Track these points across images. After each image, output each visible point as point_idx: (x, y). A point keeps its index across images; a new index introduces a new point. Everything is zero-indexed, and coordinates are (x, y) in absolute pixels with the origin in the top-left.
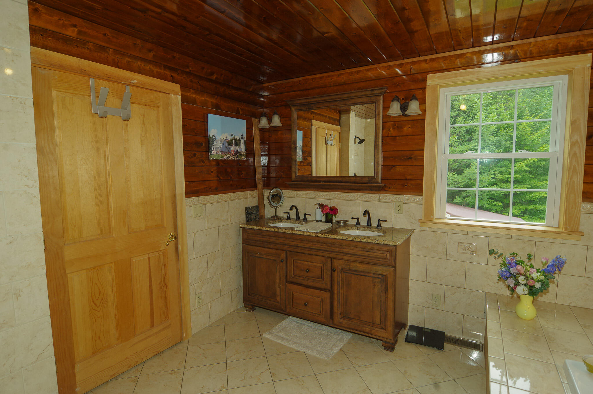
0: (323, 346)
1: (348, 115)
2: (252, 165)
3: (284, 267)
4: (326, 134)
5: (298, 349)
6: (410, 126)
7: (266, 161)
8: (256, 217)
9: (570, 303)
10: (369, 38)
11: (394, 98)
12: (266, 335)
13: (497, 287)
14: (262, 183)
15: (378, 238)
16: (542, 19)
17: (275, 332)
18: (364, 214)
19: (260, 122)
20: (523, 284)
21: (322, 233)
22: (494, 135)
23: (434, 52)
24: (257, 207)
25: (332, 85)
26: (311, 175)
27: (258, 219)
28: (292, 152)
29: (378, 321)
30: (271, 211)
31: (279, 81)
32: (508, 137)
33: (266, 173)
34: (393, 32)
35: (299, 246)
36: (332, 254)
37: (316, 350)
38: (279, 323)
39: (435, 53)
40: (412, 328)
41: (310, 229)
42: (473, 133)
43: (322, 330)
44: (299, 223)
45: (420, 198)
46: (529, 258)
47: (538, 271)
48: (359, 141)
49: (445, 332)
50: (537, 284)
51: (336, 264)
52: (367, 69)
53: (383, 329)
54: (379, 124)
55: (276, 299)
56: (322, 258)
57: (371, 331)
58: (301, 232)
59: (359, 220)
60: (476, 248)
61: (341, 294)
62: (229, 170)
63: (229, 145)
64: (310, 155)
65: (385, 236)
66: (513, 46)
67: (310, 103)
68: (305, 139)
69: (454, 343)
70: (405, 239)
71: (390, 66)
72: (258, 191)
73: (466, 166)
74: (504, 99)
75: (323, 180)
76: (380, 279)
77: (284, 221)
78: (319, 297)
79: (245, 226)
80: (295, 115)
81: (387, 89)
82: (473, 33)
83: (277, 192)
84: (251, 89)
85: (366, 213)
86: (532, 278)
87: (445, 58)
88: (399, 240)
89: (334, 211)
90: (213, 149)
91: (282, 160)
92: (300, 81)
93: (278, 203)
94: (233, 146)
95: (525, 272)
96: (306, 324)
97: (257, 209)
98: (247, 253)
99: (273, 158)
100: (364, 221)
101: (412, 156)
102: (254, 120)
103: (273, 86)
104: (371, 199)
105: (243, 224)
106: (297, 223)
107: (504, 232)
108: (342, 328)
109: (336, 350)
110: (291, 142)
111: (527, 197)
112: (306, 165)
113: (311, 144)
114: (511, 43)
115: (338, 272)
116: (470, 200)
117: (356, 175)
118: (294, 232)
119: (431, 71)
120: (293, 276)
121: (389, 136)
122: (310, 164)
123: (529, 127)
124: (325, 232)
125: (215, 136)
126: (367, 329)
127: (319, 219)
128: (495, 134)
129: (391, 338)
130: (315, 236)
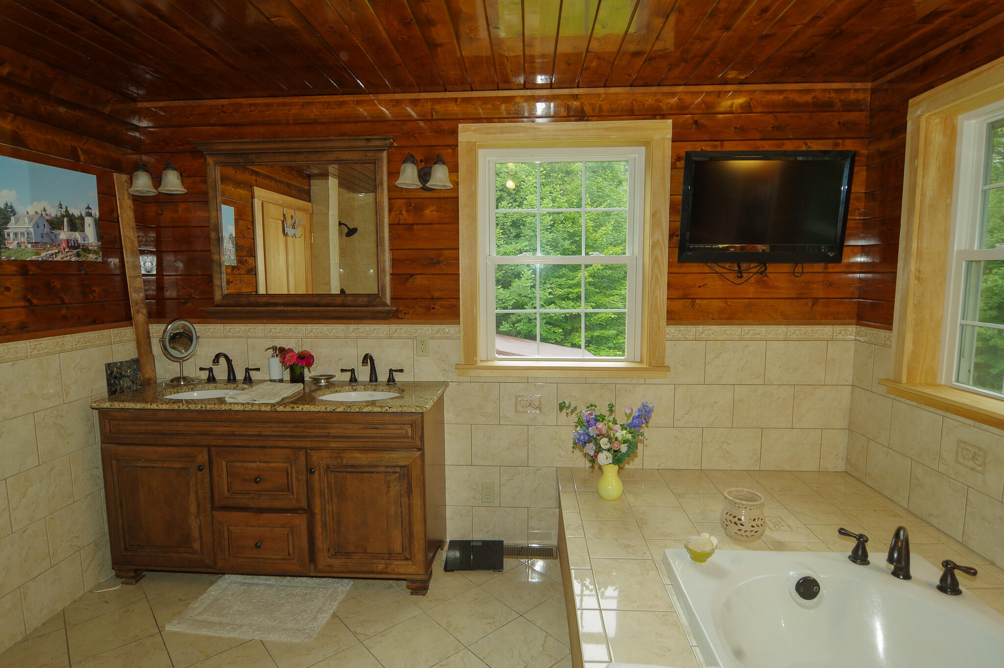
0: (299, 618)
1: (324, 181)
2: (118, 272)
3: (207, 480)
4: (284, 215)
5: (247, 638)
6: (435, 208)
7: (152, 264)
8: (133, 383)
9: (659, 465)
10: (359, 43)
11: (407, 158)
12: (169, 628)
13: (571, 458)
14: (145, 311)
15: (391, 403)
16: (615, 59)
17: (192, 615)
18: (363, 363)
19: (134, 181)
20: (606, 450)
21: (284, 404)
22: (548, 230)
23: (468, 87)
24: (136, 361)
25: (291, 121)
26: (256, 292)
27: (138, 387)
28: (212, 248)
29: (397, 548)
30: (171, 367)
31: (175, 102)
32: (566, 235)
33: (153, 290)
34: (402, 38)
35: (236, 433)
36: (307, 441)
37: (285, 629)
38: (201, 594)
39: (470, 89)
40: (454, 544)
41: (259, 397)
42: (521, 227)
43: (293, 587)
44: (234, 389)
45: (456, 328)
46: (611, 409)
47: (623, 427)
48: (346, 230)
49: (503, 541)
50: (623, 447)
51: (314, 458)
52: (357, 101)
53: (406, 559)
54: (383, 202)
55: (192, 548)
56: (288, 451)
57: (387, 567)
58: (240, 406)
59: (354, 373)
60: (540, 402)
61: (329, 512)
62: (57, 284)
63: (53, 228)
64: (252, 253)
65: (402, 397)
66: (579, 96)
67: (246, 152)
68: (241, 222)
69: (517, 555)
70: (436, 398)
71: (397, 101)
72: (136, 329)
73: (513, 276)
74: (559, 179)
75: (281, 301)
76: (398, 475)
77: (200, 386)
78: (285, 527)
79: (107, 405)
80: (215, 172)
81: (394, 141)
82: (526, 65)
83: (183, 328)
84: (107, 110)
85: (368, 359)
86: (616, 439)
87: (485, 100)
88: (427, 403)
89: (306, 359)
90: (9, 235)
91: (189, 263)
92: (223, 106)
93: (186, 350)
94: (66, 229)
95: (607, 432)
96: (261, 582)
97: (135, 367)
98: (114, 461)
99: (169, 258)
100: (363, 374)
101: (441, 259)
102: (119, 179)
103: (161, 108)
104: (374, 334)
105: (103, 400)
106: (230, 389)
107: (576, 374)
108: (335, 575)
109: (324, 618)
110: (208, 227)
111: (591, 319)
112: (244, 273)
113: (254, 233)
114: (575, 91)
115: (320, 474)
116: (521, 327)
117: (345, 292)
118: (223, 407)
119: (464, 119)
120: (226, 494)
121: (401, 222)
122: (253, 271)
123: (591, 221)
124: (291, 400)
125: (11, 207)
126: (379, 566)
127: (276, 377)
128: (550, 229)
129: (422, 572)
130: (271, 411)
